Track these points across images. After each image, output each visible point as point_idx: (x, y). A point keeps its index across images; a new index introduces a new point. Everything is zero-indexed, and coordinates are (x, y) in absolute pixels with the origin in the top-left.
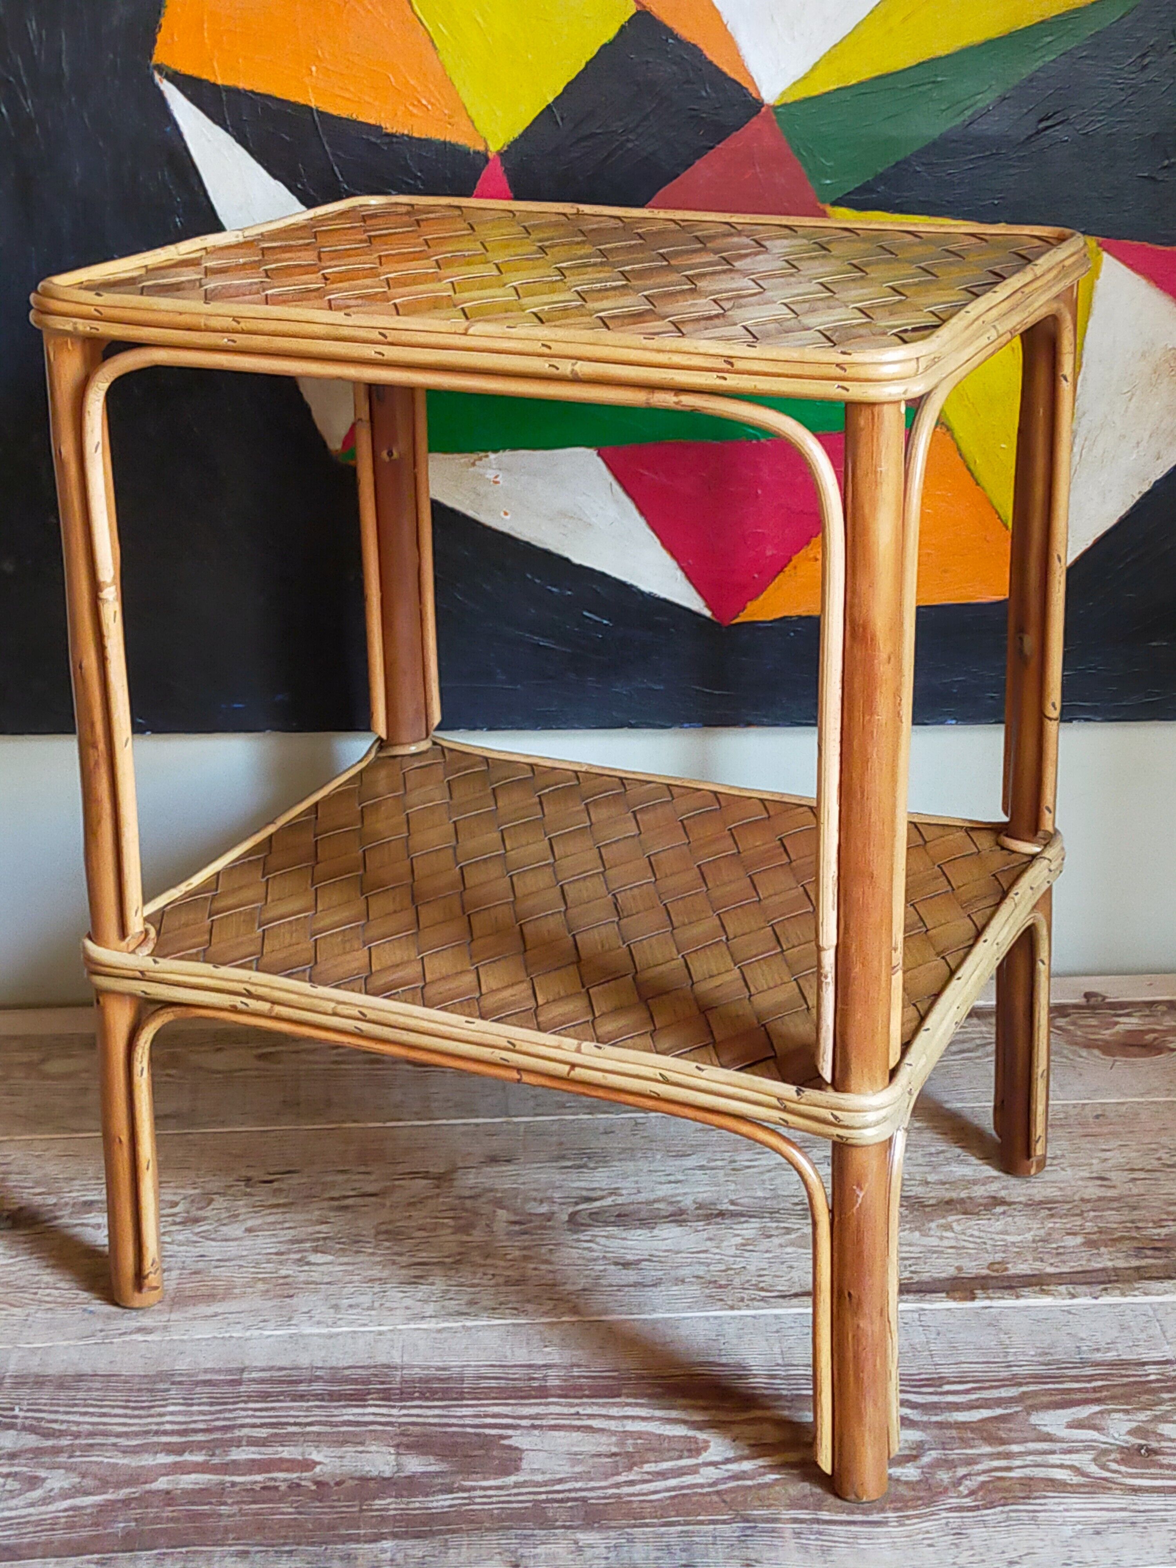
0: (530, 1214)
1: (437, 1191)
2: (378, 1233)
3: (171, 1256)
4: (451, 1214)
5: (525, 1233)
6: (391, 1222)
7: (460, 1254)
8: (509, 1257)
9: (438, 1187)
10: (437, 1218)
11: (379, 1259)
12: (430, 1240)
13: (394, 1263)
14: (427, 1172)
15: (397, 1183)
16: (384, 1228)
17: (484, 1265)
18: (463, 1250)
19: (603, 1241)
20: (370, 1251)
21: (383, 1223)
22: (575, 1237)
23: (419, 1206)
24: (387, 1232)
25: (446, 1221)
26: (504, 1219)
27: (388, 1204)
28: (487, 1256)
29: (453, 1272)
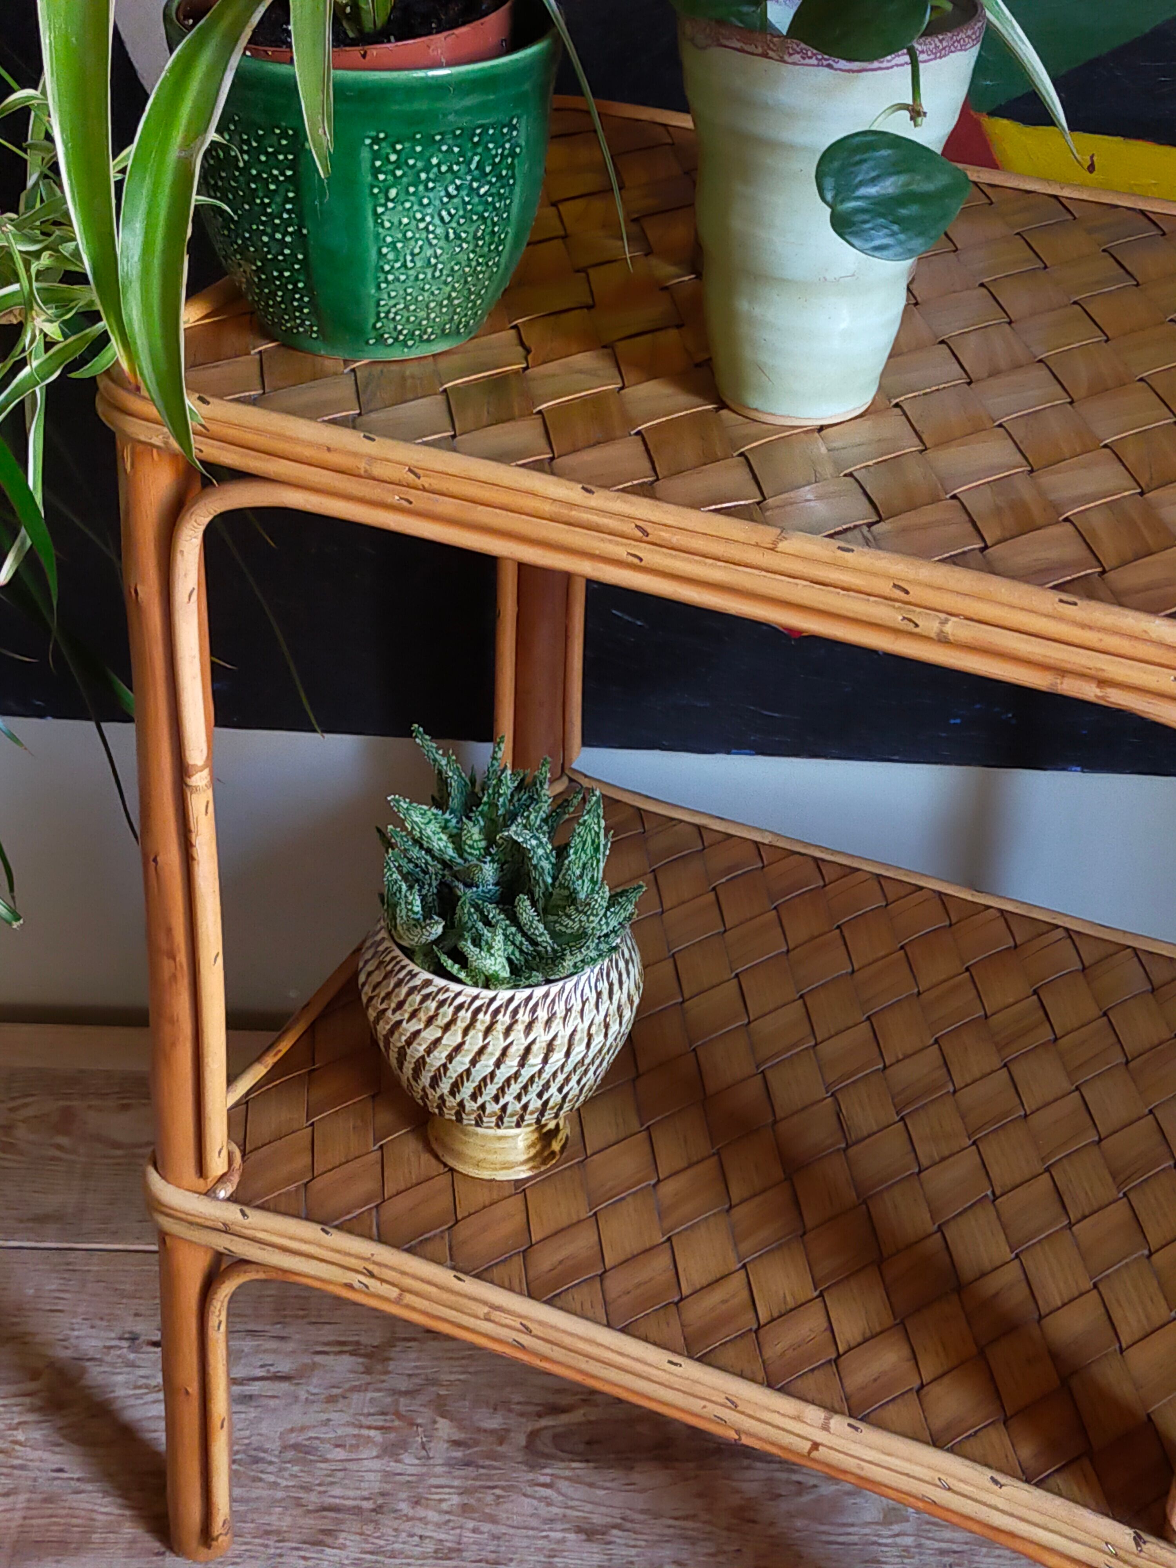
0: (479, 1430)
1: (367, 1378)
2: (285, 1448)
3: (22, 1467)
4: (379, 1421)
5: (468, 1464)
6: (303, 1429)
7: (383, 1494)
8: (445, 1506)
9: (368, 1371)
10: (361, 1427)
11: (280, 1494)
12: (349, 1465)
13: (298, 1503)
14: (358, 1343)
15: (318, 1359)
16: (293, 1438)
17: (409, 1519)
18: (388, 1487)
19: (563, 1485)
20: (272, 1478)
21: (292, 1430)
22: (531, 1476)
23: (341, 1405)
24: (296, 1447)
25: (372, 1433)
26: (446, 1437)
27: (303, 1395)
28: (417, 1502)
29: (369, 1529)
